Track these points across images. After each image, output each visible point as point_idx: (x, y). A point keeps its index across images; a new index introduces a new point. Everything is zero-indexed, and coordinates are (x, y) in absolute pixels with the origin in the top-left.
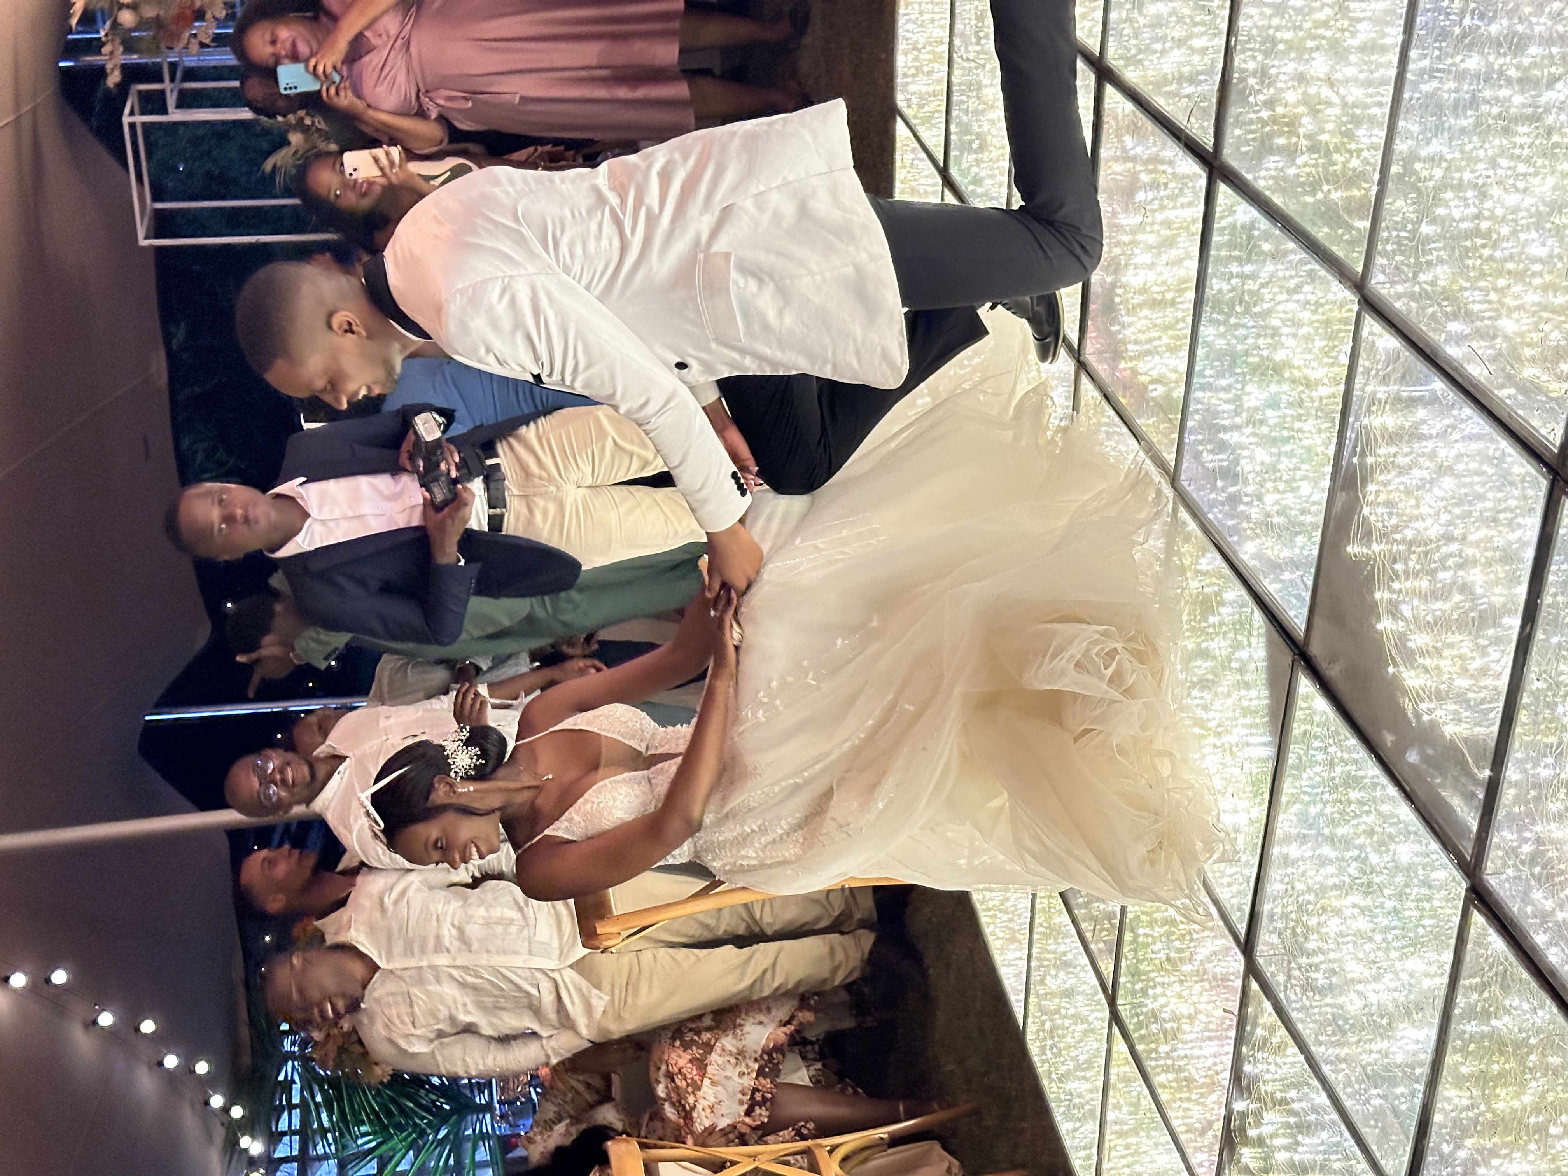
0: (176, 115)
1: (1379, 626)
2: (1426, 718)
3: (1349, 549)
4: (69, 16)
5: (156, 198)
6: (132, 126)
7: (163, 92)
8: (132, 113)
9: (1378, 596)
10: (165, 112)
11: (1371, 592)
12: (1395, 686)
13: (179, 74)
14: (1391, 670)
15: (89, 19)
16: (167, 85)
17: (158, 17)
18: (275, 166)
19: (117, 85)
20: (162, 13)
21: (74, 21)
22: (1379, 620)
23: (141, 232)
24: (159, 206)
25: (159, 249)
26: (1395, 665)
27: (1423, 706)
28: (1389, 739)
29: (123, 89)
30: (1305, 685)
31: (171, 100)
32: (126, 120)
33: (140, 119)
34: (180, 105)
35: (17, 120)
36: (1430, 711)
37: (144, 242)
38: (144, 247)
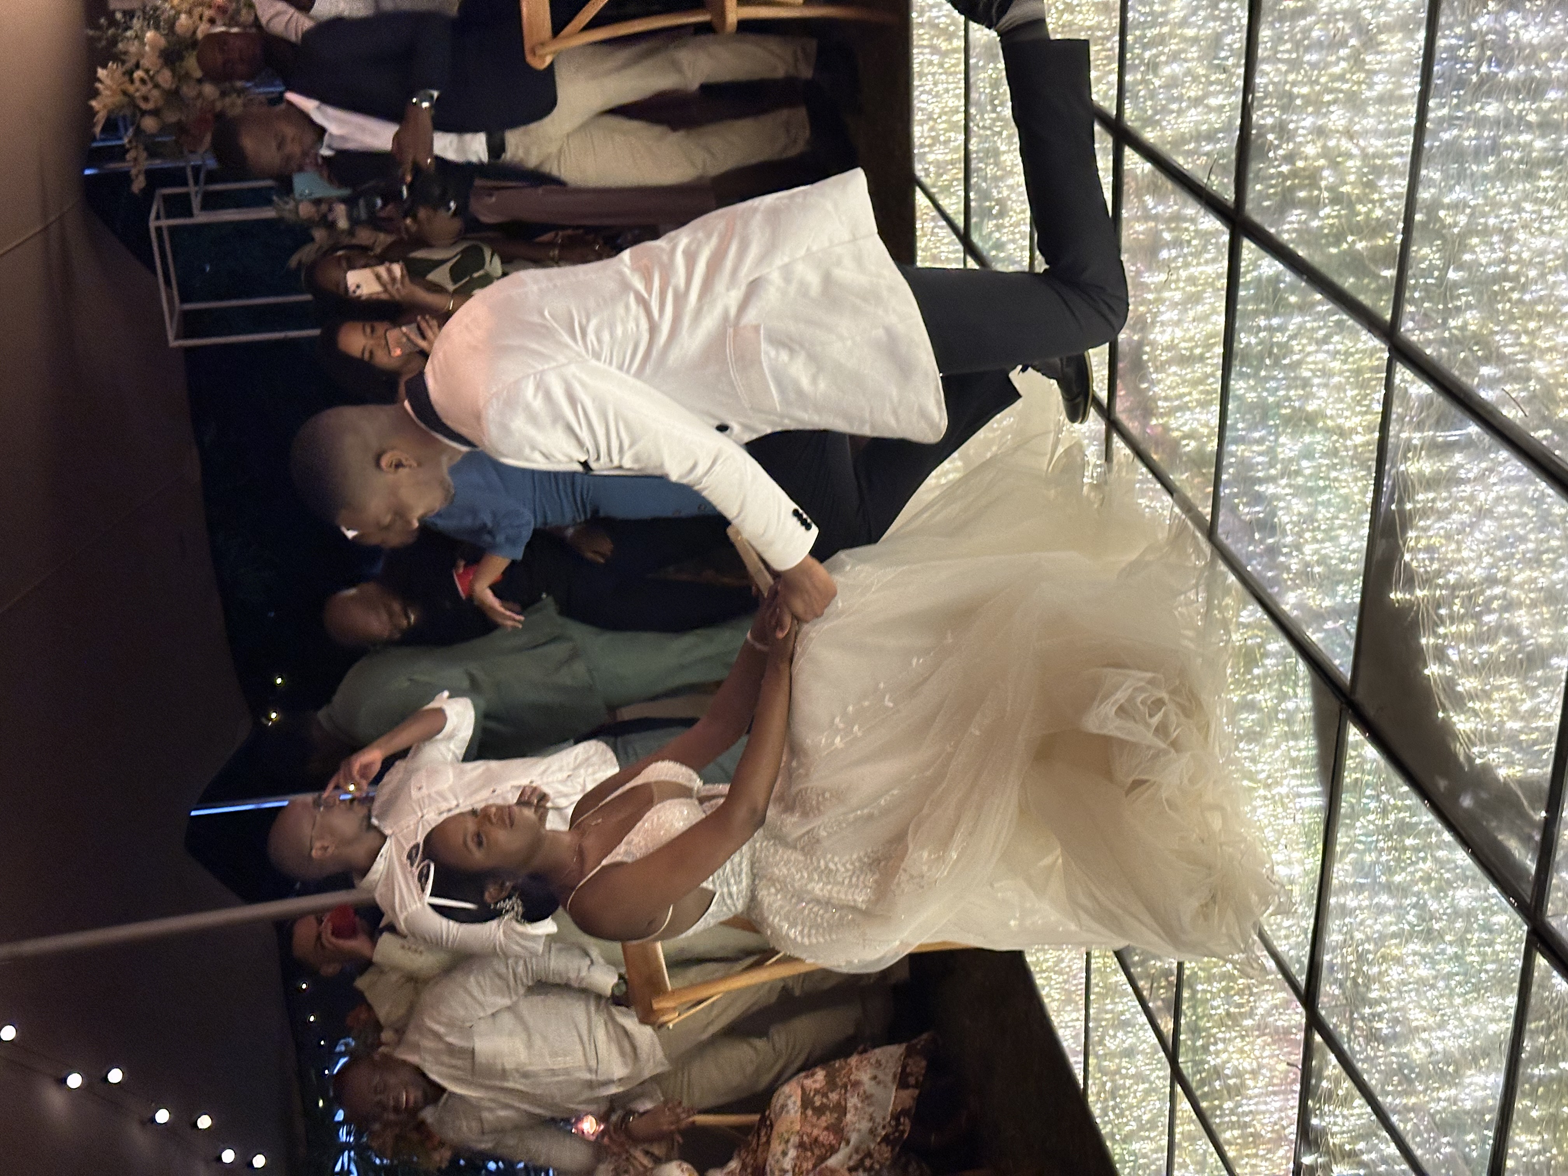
0: (201, 217)
1: (1427, 672)
2: (1478, 761)
3: (1392, 596)
4: (94, 125)
5: (183, 300)
6: (159, 229)
7: (187, 195)
8: (158, 217)
9: (1423, 641)
10: (190, 214)
11: (1417, 639)
12: (1446, 731)
13: (202, 176)
14: (1441, 715)
15: (112, 126)
16: (192, 189)
17: (179, 123)
18: (300, 263)
19: (143, 190)
20: (183, 118)
21: (98, 130)
22: (1426, 666)
23: (171, 335)
24: (188, 306)
25: (188, 350)
26: (1445, 710)
27: (1475, 750)
28: (1442, 784)
29: (148, 193)
30: (1354, 734)
31: (196, 202)
32: (153, 224)
33: (165, 223)
34: (204, 207)
35: (46, 228)
36: (1482, 755)
37: (173, 343)
38: (173, 349)
